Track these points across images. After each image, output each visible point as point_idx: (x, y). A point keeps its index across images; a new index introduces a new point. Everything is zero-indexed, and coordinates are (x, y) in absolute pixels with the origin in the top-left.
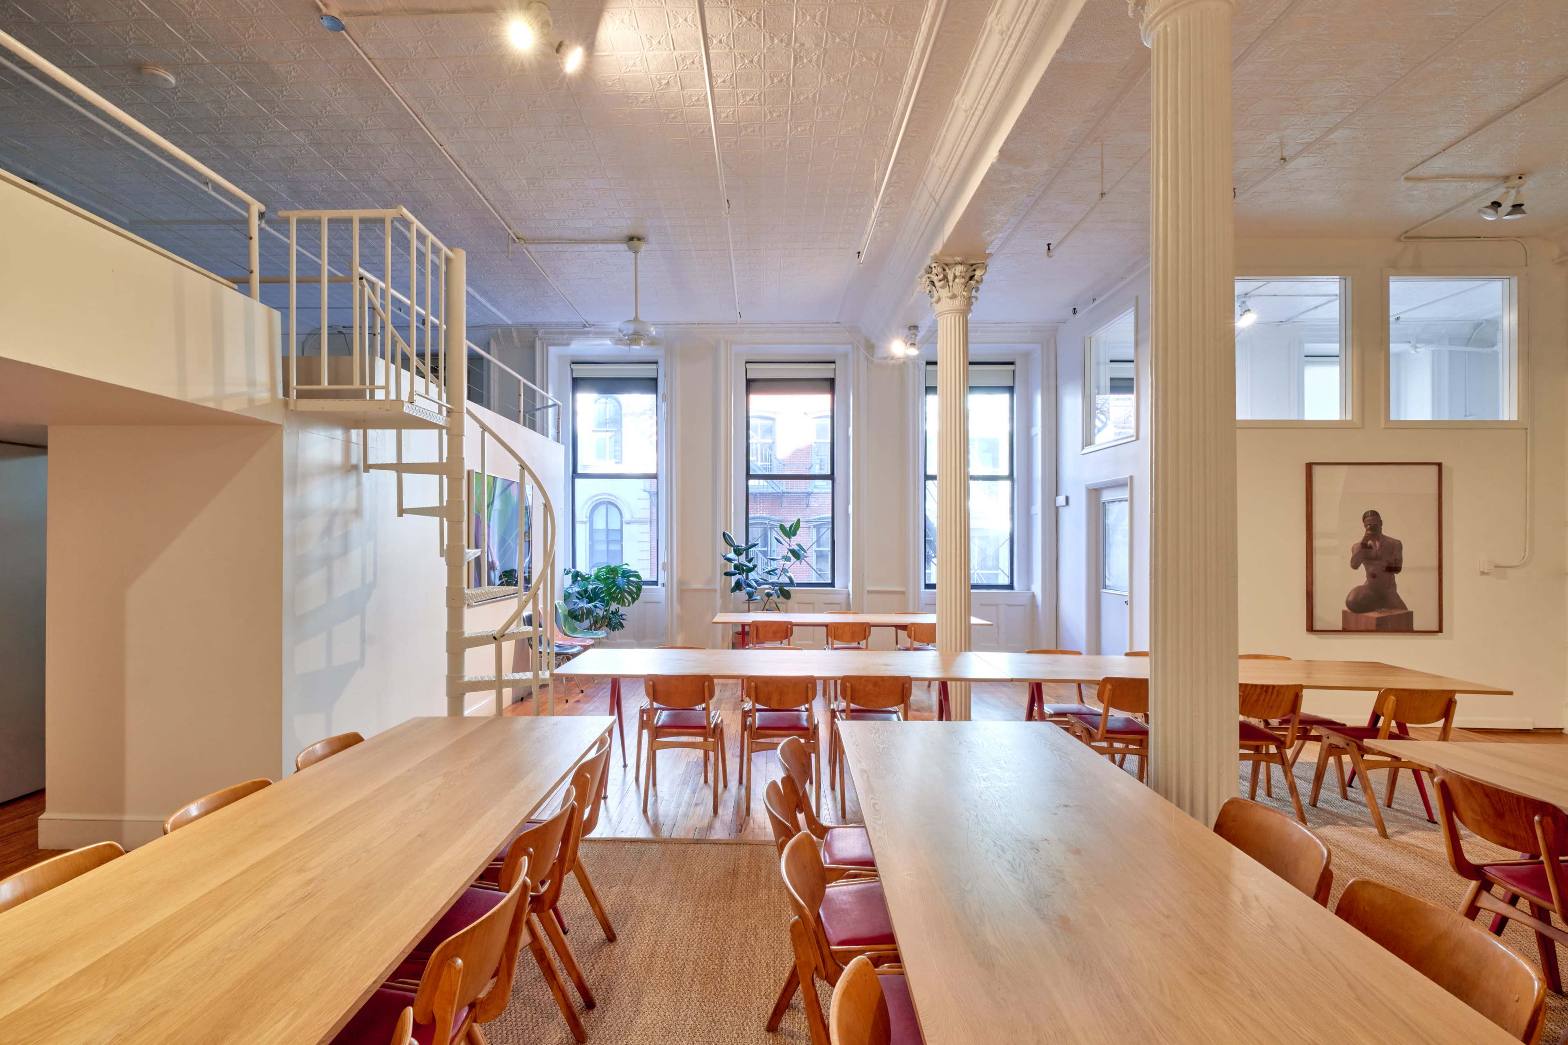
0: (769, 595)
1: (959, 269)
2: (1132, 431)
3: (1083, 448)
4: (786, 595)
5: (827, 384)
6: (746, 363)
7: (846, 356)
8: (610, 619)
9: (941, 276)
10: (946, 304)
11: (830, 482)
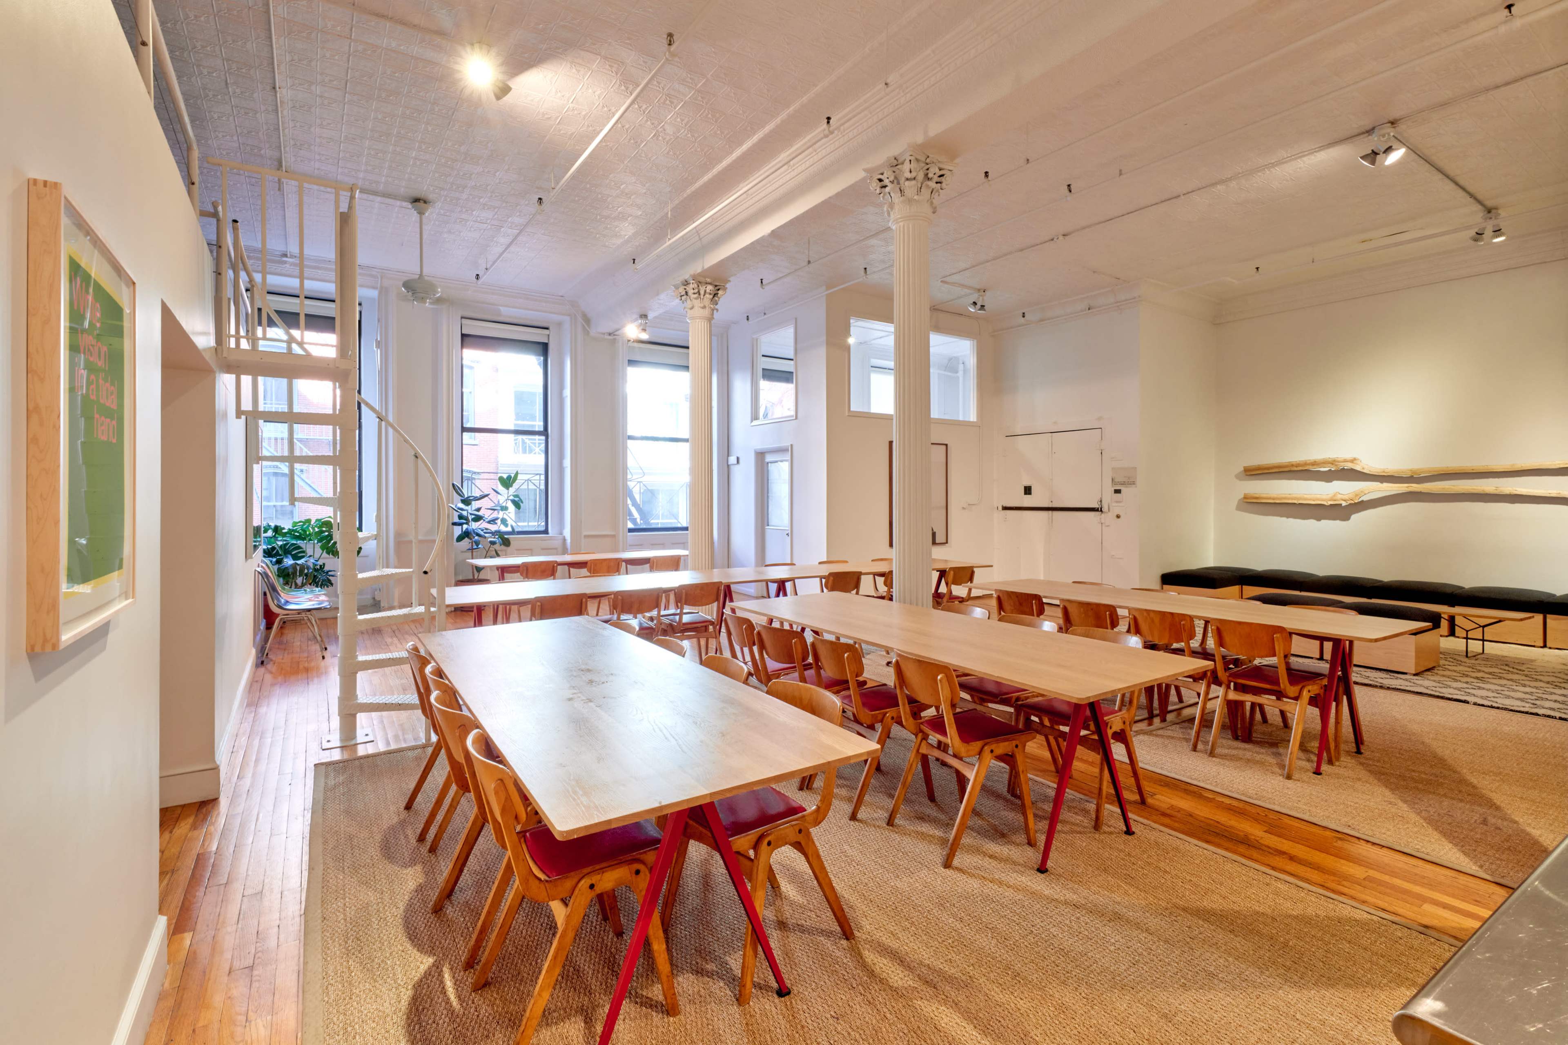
0: (493, 543)
1: (710, 288)
2: (793, 413)
3: (752, 421)
4: (506, 543)
5: (540, 347)
6: (462, 318)
7: (560, 324)
8: (315, 576)
9: (696, 291)
10: (698, 312)
11: (543, 438)
